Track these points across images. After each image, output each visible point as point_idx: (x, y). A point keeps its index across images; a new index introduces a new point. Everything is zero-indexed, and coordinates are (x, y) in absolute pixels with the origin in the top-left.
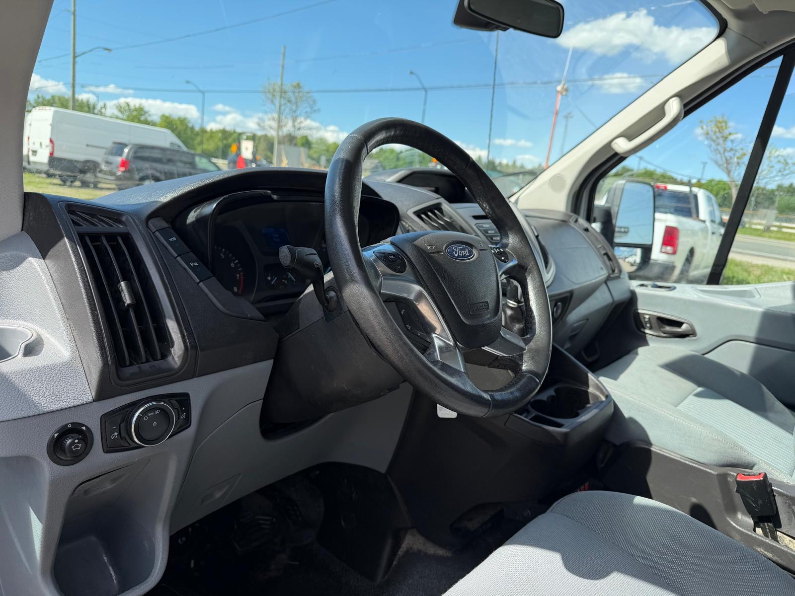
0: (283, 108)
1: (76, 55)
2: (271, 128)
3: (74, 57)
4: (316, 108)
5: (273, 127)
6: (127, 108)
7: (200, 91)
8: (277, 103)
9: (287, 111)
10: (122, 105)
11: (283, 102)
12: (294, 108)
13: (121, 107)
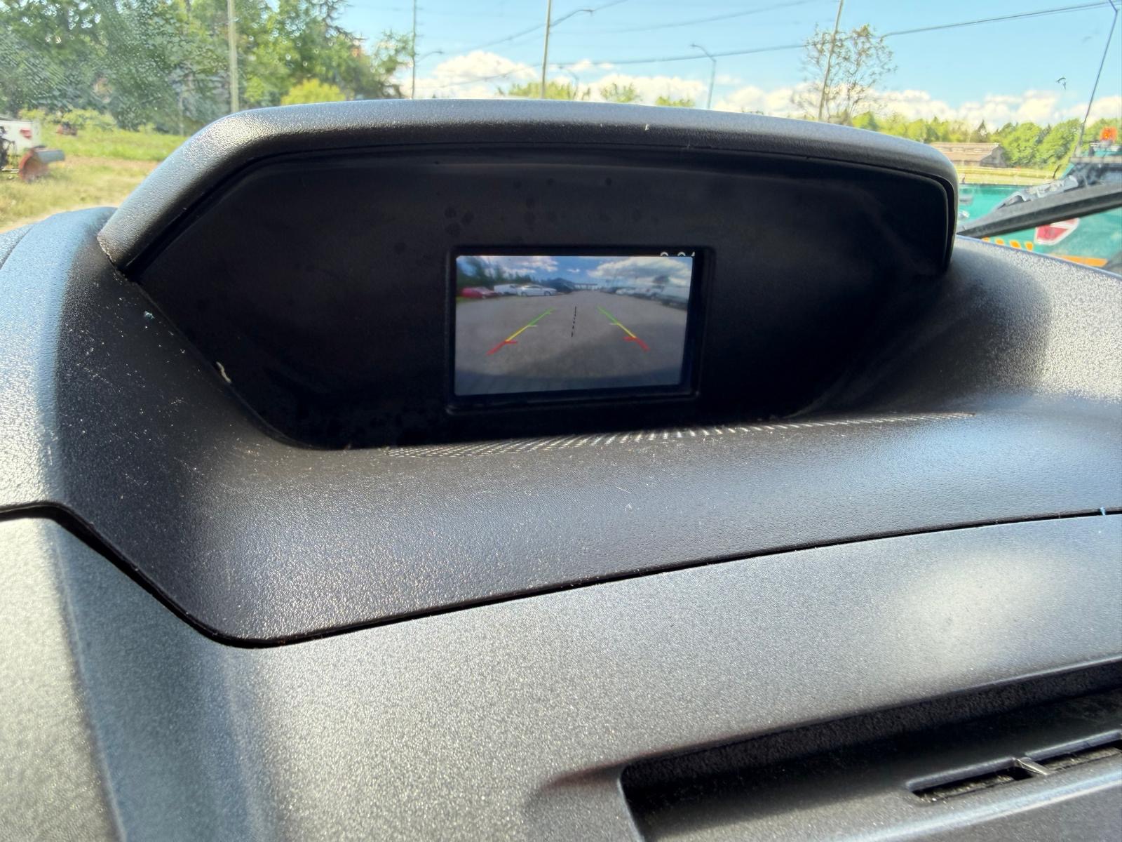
0: (833, 71)
1: (551, 23)
2: (811, 104)
3: (549, 26)
4: (891, 66)
5: (815, 103)
6: (614, 92)
7: (708, 55)
8: (824, 62)
9: (841, 75)
10: (607, 89)
11: (834, 60)
12: (853, 68)
13: (606, 91)
